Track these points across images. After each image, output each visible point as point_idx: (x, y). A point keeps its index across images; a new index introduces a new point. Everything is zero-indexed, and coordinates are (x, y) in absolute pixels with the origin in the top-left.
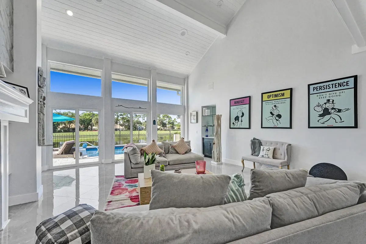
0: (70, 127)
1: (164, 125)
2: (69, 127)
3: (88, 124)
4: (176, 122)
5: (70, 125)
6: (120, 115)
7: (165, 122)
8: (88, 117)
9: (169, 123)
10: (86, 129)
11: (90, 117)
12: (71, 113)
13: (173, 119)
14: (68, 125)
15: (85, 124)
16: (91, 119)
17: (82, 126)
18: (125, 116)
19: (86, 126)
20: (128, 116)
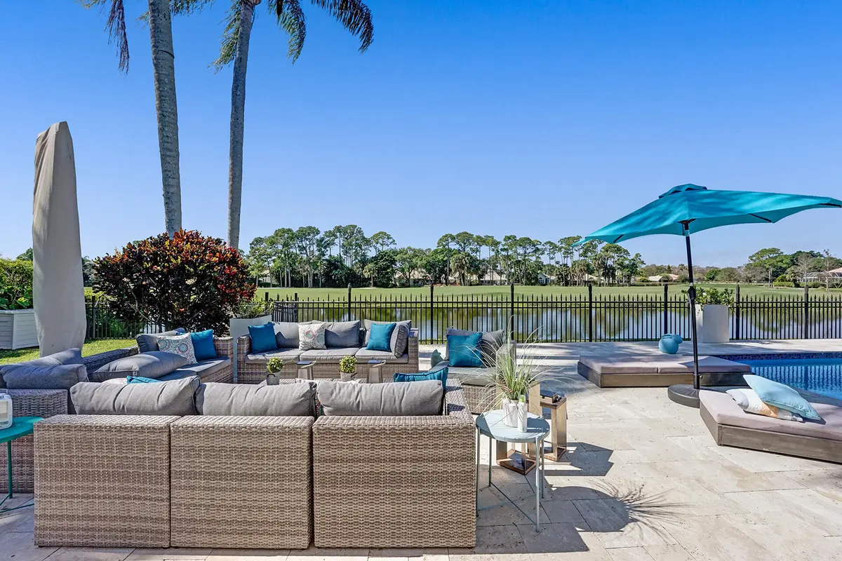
0: (412, 278)
1: (609, 272)
2: (408, 276)
3: (442, 271)
4: (643, 263)
5: (410, 273)
6: (502, 250)
7: (610, 262)
8: (440, 257)
9: (622, 267)
10: (437, 280)
11: (444, 256)
12: (412, 250)
13: (632, 256)
15: (435, 271)
17: (431, 275)
18: (510, 253)
19: (437, 276)
20: (519, 251)
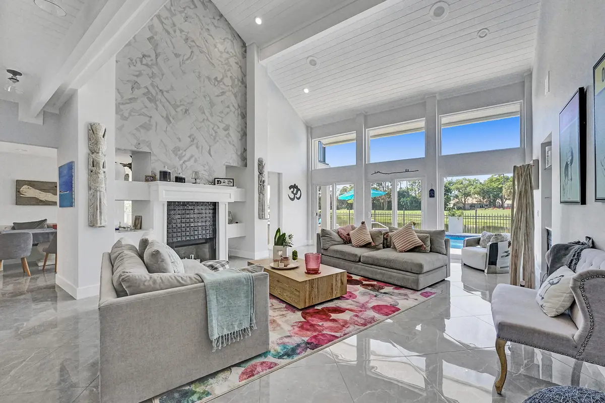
0: (466, 203)
2: (464, 202)
3: (496, 197)
10: (492, 204)
11: (500, 184)
14: (463, 200)
16: (502, 187)
17: (485, 200)
19: (492, 201)
